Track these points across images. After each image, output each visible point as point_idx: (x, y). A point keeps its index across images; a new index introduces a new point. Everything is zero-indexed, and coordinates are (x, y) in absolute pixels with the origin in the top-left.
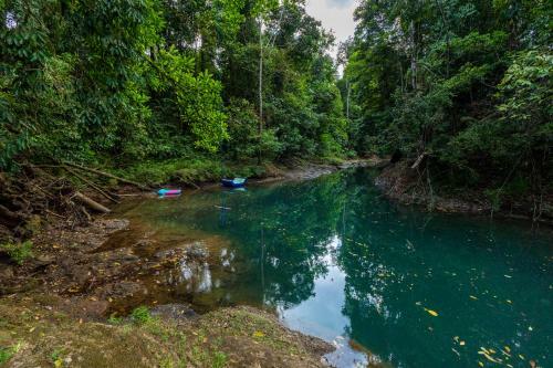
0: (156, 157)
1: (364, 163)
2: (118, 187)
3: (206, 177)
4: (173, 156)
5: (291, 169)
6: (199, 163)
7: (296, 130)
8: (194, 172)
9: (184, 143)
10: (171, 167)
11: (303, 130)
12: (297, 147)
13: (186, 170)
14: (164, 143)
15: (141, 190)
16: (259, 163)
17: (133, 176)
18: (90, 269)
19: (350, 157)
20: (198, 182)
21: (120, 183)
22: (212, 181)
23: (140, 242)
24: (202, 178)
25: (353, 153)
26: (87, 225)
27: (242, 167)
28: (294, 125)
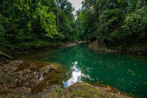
0: (26, 40)
1: (83, 42)
2: (14, 50)
3: (43, 46)
4: (32, 40)
5: (66, 43)
6: (40, 42)
7: (67, 33)
8: (39, 45)
9: (35, 36)
10: (32, 43)
11: (69, 33)
12: (68, 37)
13: (37, 44)
14: (28, 36)
15: (22, 51)
16: (58, 42)
17: (19, 47)
18: (17, 78)
19: (79, 41)
20: (41, 48)
21: (15, 49)
22: (45, 47)
23: (31, 67)
24: (42, 47)
25: (80, 39)
26: (8, 63)
27: (53, 43)
28: (67, 31)
